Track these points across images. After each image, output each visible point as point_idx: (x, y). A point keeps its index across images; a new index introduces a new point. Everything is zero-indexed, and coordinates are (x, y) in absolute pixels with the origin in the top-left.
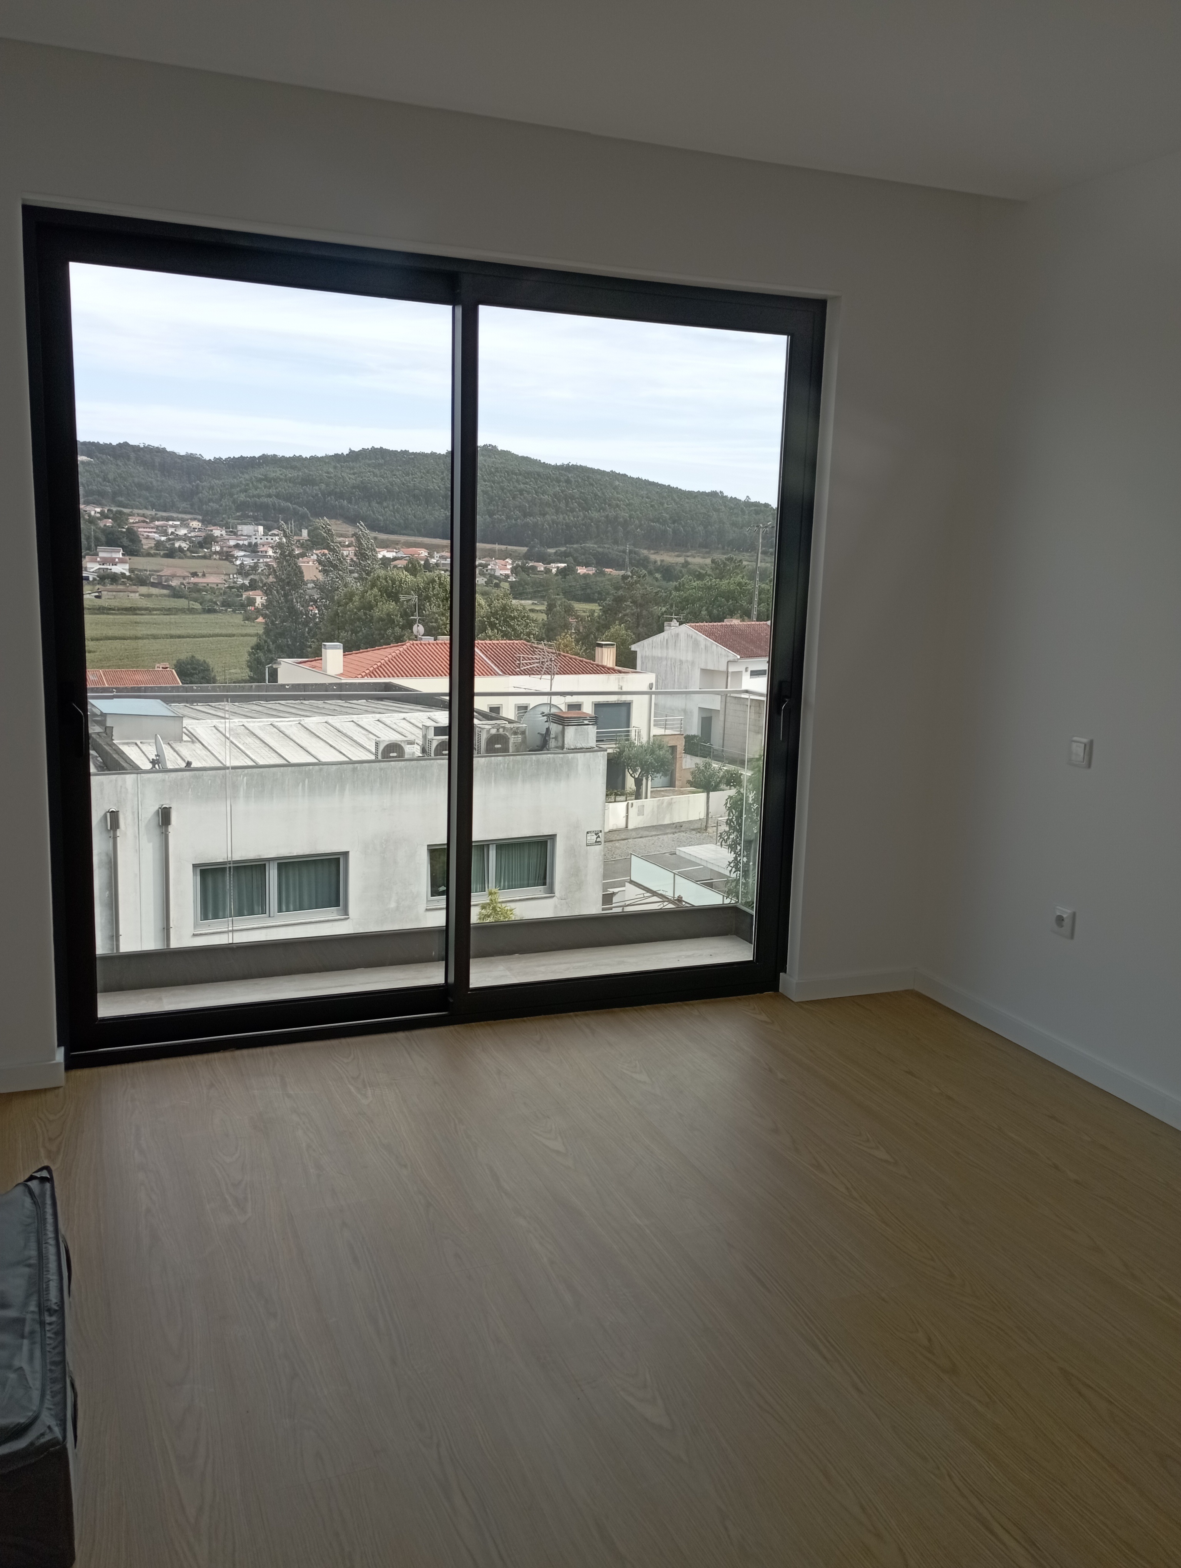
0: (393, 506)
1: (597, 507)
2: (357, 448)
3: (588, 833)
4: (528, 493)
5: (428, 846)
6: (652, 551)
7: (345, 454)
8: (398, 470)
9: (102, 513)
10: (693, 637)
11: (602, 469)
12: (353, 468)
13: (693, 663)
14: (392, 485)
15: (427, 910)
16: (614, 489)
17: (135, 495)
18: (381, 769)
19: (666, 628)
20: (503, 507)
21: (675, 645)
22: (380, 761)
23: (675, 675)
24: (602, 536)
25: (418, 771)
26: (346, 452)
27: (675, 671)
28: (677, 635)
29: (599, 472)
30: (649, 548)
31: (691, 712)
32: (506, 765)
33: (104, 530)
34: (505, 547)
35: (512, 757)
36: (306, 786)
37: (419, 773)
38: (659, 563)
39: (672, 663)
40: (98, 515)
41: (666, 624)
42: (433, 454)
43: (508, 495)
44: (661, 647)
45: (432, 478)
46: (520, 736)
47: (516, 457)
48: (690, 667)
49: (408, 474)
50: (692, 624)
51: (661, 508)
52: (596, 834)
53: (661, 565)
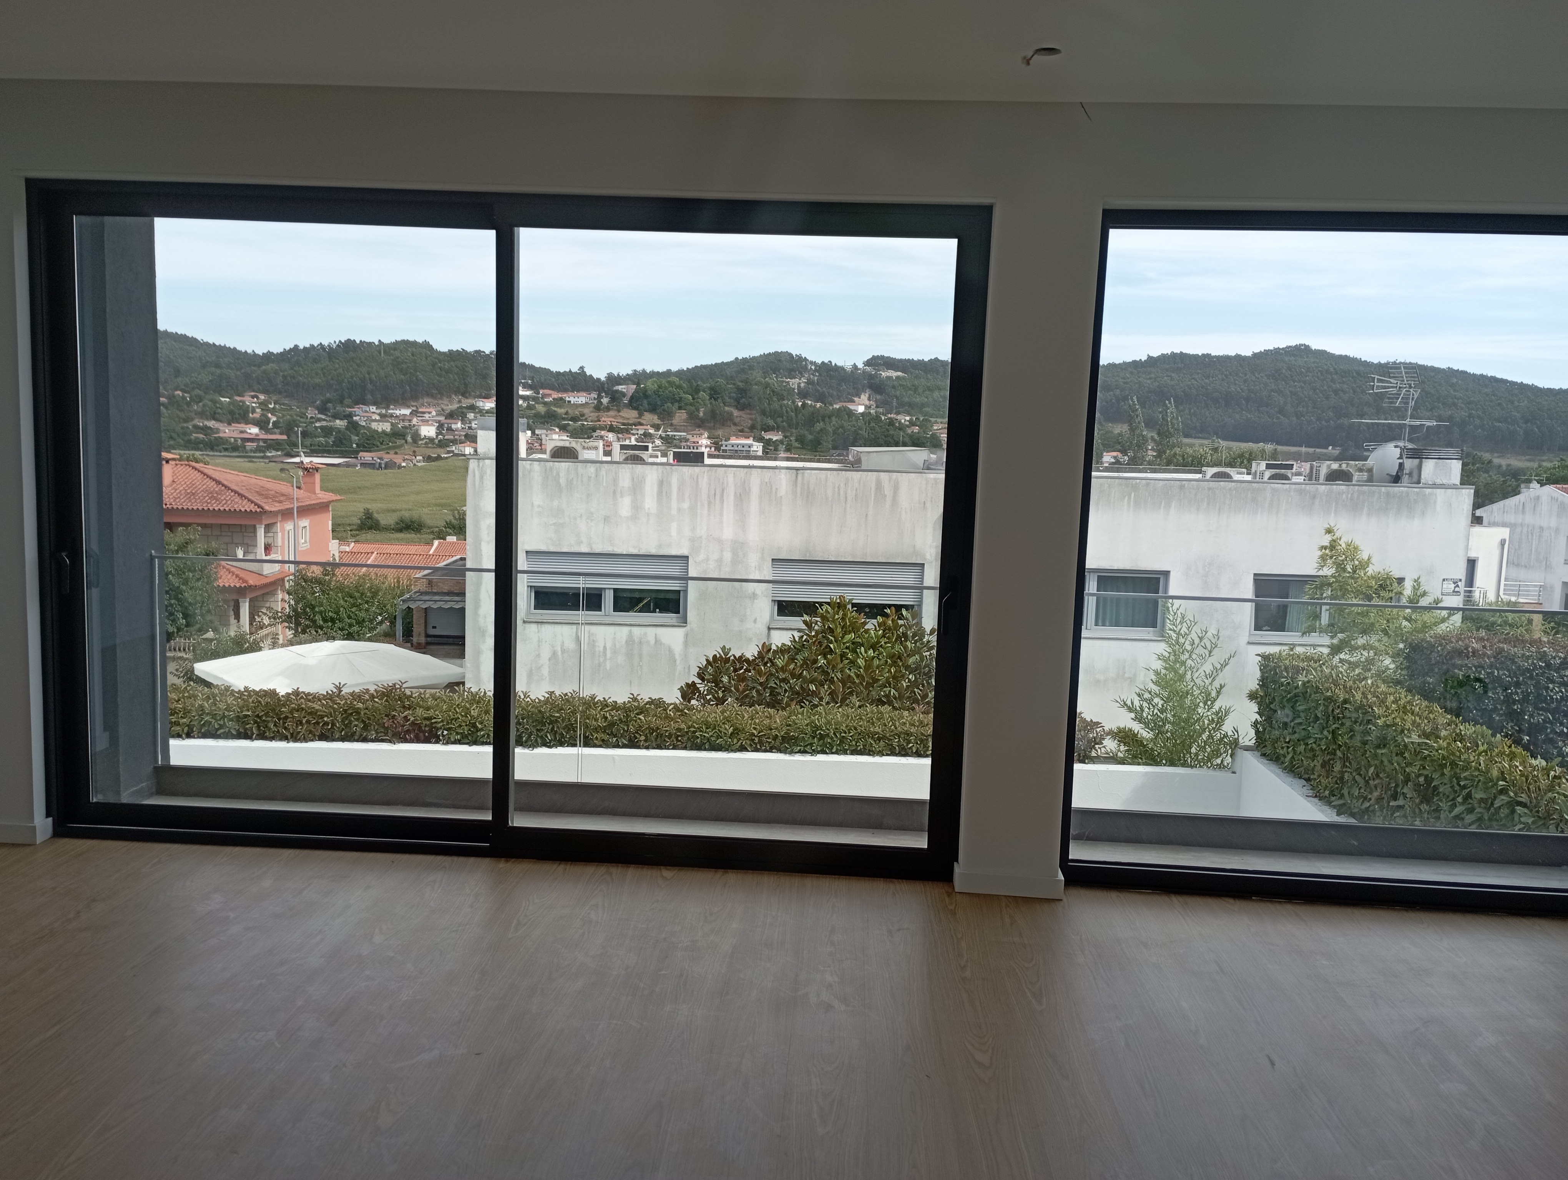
0: (1190, 409)
1: (1429, 406)
2: (1155, 354)
3: (1444, 580)
4: (1344, 392)
5: (1255, 574)
6: (1496, 455)
7: (1143, 360)
8: (1198, 374)
9: (910, 421)
10: (1559, 500)
11: (1436, 365)
12: (1150, 373)
13: (1557, 530)
14: (1190, 388)
15: (1249, 643)
16: (1450, 386)
17: (939, 405)
18: (1209, 489)
19: (1523, 490)
20: (1314, 408)
21: (1534, 509)
22: (1208, 481)
23: (1532, 544)
24: (1432, 437)
25: (1249, 493)
26: (1144, 358)
27: (1532, 539)
28: (1538, 498)
29: (1433, 369)
30: (1492, 451)
31: (1551, 588)
32: (1350, 495)
33: (911, 436)
34: (1313, 449)
35: (1357, 487)
36: (1132, 500)
37: (1249, 495)
38: (1504, 468)
39: (1529, 530)
40: (908, 423)
41: (1522, 486)
42: (1238, 357)
43: (1321, 395)
44: (1515, 512)
45: (1235, 380)
46: (1366, 474)
47: (1333, 356)
48: (1553, 534)
49: (1208, 377)
50: (1558, 486)
51: (1510, 406)
52: (1454, 583)
53: (1507, 469)
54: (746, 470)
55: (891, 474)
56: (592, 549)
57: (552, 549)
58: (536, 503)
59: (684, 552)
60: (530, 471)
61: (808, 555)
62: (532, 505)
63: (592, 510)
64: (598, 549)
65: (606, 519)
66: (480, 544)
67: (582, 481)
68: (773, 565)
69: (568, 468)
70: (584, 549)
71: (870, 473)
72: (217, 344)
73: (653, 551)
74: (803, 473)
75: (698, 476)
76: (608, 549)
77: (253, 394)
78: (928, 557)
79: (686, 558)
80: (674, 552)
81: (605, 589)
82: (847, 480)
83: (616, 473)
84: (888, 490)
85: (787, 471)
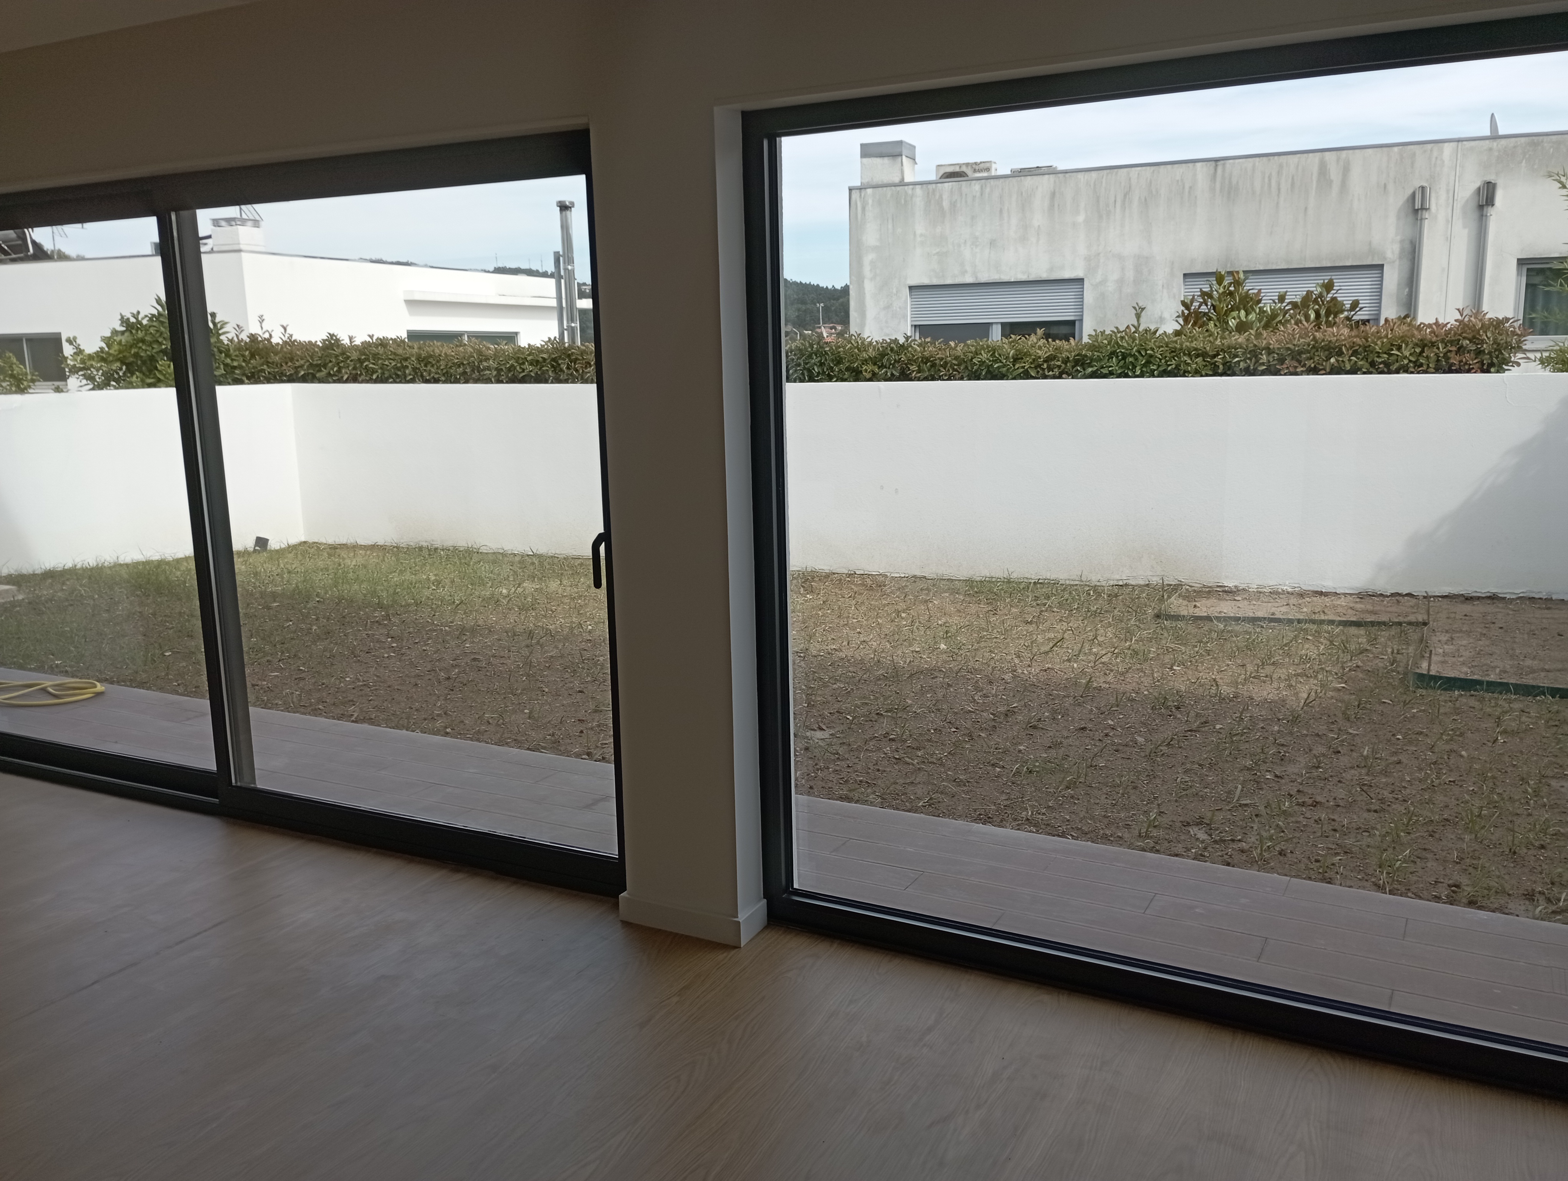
54: (1153, 168)
55: (1339, 153)
56: (977, 278)
57: (935, 282)
58: (918, 232)
59: (1079, 274)
60: (912, 196)
61: (1229, 265)
62: (915, 234)
63: (977, 234)
64: (984, 278)
65: (992, 243)
66: (863, 282)
67: (966, 202)
68: (1184, 282)
69: (952, 189)
70: (969, 279)
71: (1311, 155)
72: (804, 282)
73: (1044, 276)
74: (1224, 164)
75: (1095, 182)
76: (995, 277)
77: (831, 325)
78: (1389, 255)
79: (1080, 281)
80: (1067, 275)
81: (992, 323)
82: (1281, 166)
83: (1002, 189)
84: (1334, 173)
85: (1204, 163)
